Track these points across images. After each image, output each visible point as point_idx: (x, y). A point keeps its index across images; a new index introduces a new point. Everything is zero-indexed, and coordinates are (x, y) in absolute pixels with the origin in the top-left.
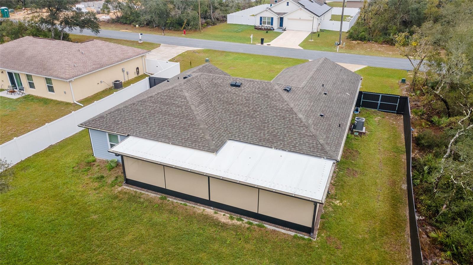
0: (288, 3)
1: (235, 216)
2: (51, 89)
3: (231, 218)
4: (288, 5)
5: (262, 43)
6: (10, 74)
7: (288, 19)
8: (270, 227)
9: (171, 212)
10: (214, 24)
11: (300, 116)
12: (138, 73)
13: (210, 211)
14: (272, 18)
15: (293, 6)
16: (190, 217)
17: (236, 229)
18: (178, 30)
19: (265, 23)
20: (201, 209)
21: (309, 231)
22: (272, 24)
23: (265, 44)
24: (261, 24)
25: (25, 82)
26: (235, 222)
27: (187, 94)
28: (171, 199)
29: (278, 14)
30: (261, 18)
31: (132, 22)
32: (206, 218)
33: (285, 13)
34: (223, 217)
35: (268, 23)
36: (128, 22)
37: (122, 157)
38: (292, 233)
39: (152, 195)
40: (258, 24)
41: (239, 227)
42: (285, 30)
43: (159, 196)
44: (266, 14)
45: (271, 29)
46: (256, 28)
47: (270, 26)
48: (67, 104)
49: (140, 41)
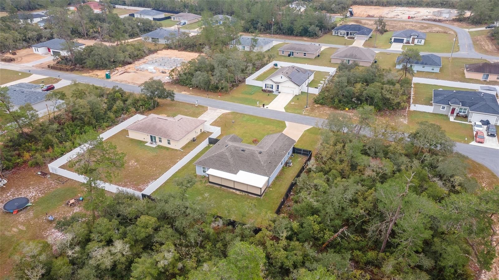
1: (241, 192)
2: (169, 143)
3: (240, 193)
4: (281, 78)
5: (264, 107)
6: (151, 137)
7: (282, 86)
8: (250, 195)
9: (223, 191)
10: (237, 86)
11: (262, 163)
12: (201, 131)
13: (234, 191)
14: (272, 85)
15: (285, 79)
16: (229, 192)
17: (241, 195)
18: (216, 92)
19: (268, 87)
20: (232, 190)
21: (260, 196)
22: (272, 89)
23: (265, 107)
24: (266, 88)
25: (157, 140)
26: (241, 194)
27: (227, 154)
28: (223, 187)
29: (276, 83)
30: (266, 84)
31: (187, 85)
32: (233, 193)
33: (280, 83)
34: (238, 192)
35: (270, 88)
36: (185, 84)
37: (209, 175)
38: (256, 197)
39: (217, 186)
40: (264, 88)
41: (242, 195)
42: (280, 93)
43: (219, 186)
44: (269, 82)
45: (272, 92)
46: (263, 90)
47: (271, 89)
48: (176, 150)
49: (196, 104)
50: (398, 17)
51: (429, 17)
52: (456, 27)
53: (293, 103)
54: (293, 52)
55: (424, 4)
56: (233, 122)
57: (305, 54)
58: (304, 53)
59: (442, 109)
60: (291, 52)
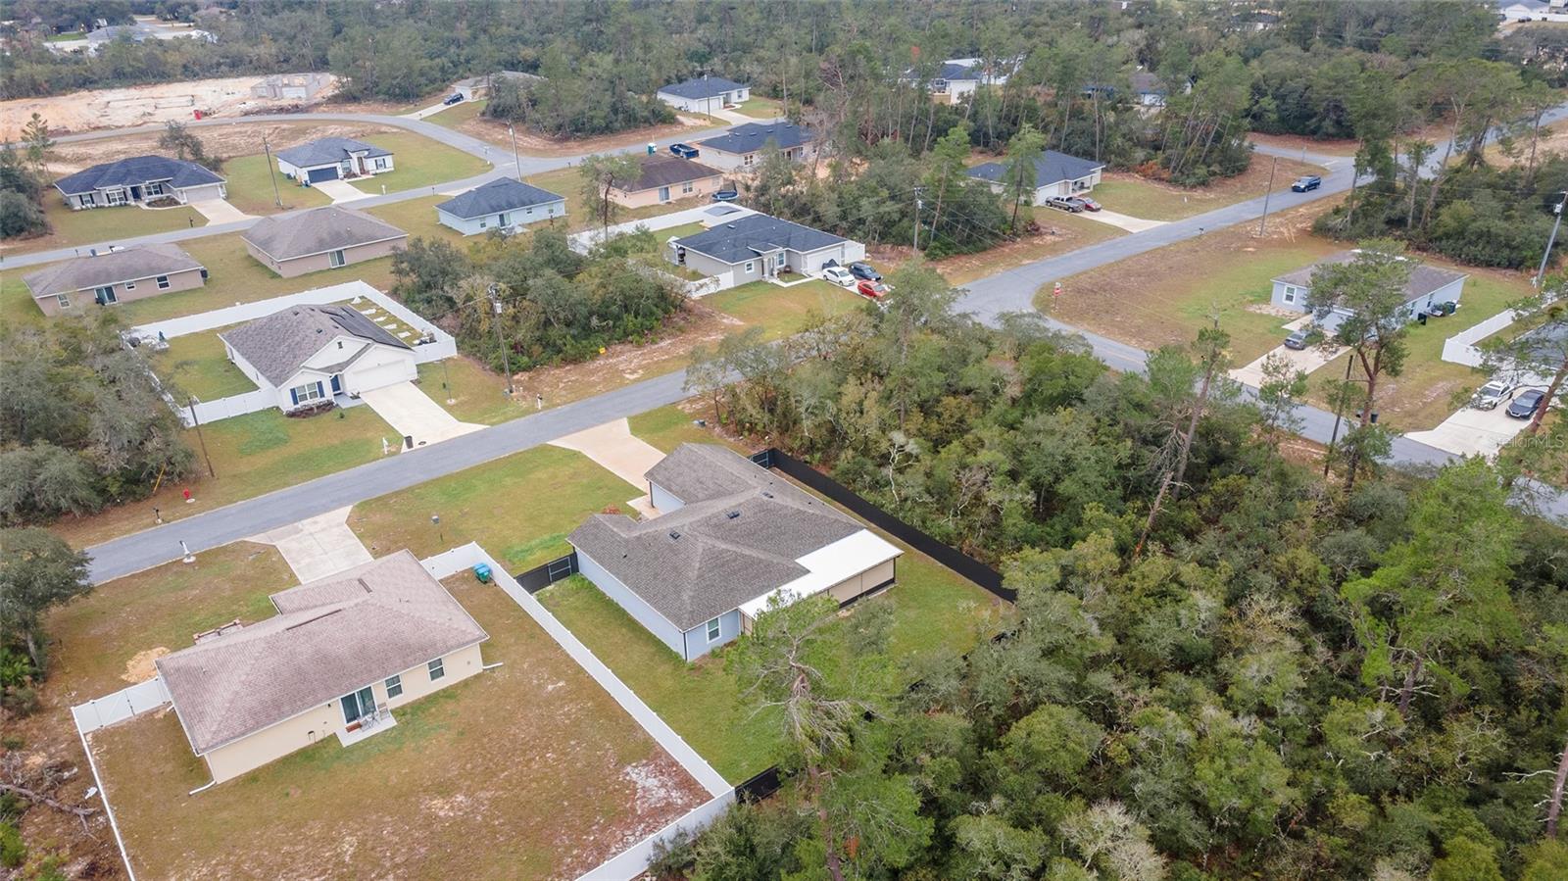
0: (340, 343)
2: (437, 674)
4: (341, 347)
5: (408, 445)
6: (349, 702)
7: (354, 373)
8: (872, 597)
14: (320, 384)
15: (352, 344)
19: (304, 397)
21: (892, 581)
22: (322, 395)
23: (415, 442)
24: (296, 403)
25: (381, 695)
29: (328, 369)
30: (293, 391)
33: (342, 366)
35: (313, 395)
38: (885, 590)
40: (291, 406)
42: (361, 396)
44: (301, 380)
45: (328, 406)
46: (292, 415)
47: (318, 400)
48: (477, 677)
49: (188, 556)
50: (152, 119)
51: (251, 105)
52: (363, 115)
53: (453, 401)
54: (109, 290)
55: (179, 72)
56: (436, 521)
57: (165, 278)
58: (159, 279)
59: (749, 272)
60: (98, 290)
